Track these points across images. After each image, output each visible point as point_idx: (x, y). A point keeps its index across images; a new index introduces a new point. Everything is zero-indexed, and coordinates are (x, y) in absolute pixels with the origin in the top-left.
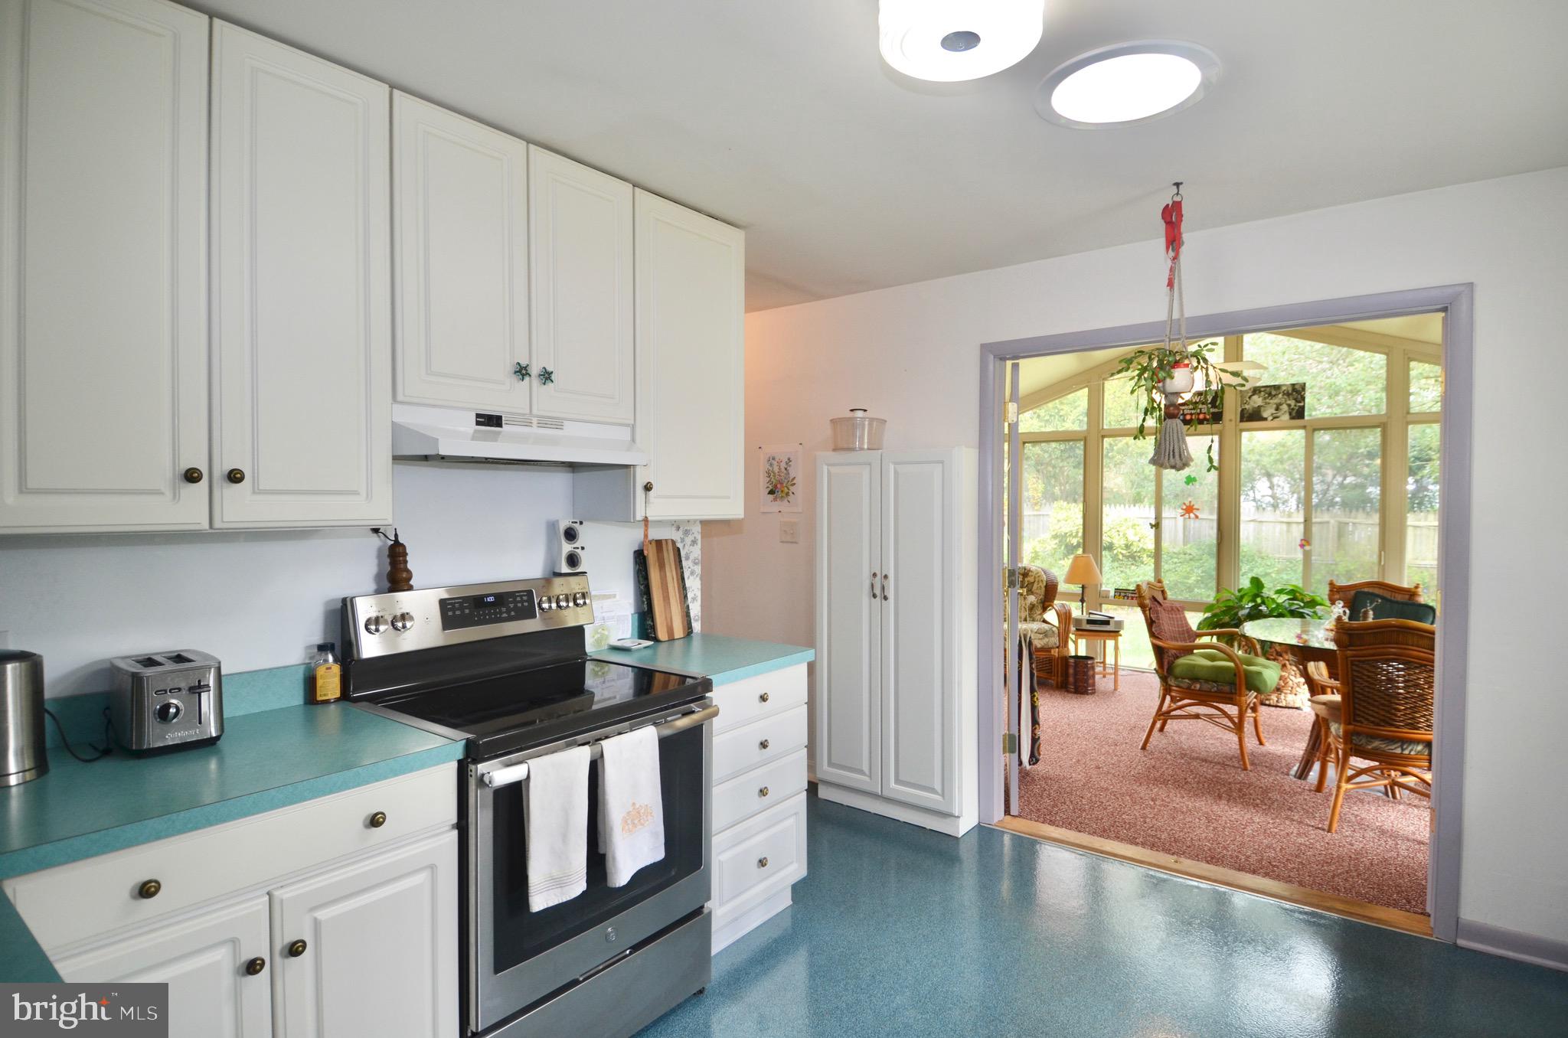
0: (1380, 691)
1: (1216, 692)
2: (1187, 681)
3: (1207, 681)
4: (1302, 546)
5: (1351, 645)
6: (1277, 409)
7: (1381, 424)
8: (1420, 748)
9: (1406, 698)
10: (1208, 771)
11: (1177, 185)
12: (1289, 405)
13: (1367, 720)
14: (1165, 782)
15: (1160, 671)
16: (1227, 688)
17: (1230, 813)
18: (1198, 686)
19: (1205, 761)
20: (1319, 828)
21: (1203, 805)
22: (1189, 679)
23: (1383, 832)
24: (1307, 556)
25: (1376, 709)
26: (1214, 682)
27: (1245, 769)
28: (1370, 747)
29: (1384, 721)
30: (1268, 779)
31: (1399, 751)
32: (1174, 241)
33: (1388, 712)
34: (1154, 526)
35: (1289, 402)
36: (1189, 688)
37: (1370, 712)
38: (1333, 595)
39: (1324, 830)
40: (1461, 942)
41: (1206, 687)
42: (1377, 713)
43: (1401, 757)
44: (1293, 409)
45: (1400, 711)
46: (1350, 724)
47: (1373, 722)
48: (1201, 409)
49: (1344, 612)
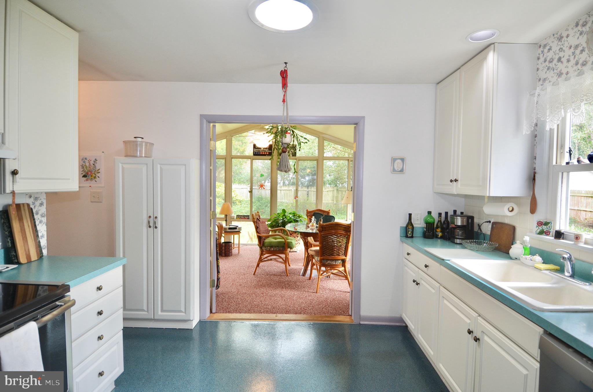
0: (330, 245)
1: (278, 250)
2: (269, 248)
3: (275, 247)
4: (295, 198)
5: (322, 231)
7: (317, 160)
8: (340, 261)
9: (337, 246)
10: (276, 279)
11: (286, 63)
12: (292, 152)
13: (326, 255)
14: (264, 286)
15: (260, 245)
16: (281, 249)
17: (288, 293)
18: (273, 249)
19: (275, 275)
20: (313, 292)
21: (278, 292)
22: (270, 247)
23: (330, 290)
24: (297, 201)
25: (329, 251)
26: (277, 247)
27: (287, 276)
28: (327, 263)
29: (331, 254)
30: (295, 278)
31: (334, 263)
32: (284, 85)
33: (332, 251)
34: (250, 192)
35: (292, 150)
36: (269, 250)
37: (327, 252)
38: (308, 214)
39: (315, 293)
40: (362, 323)
41: (275, 249)
42: (329, 252)
43: (335, 265)
44: (293, 153)
45: (335, 250)
46: (322, 257)
47: (328, 255)
48: (265, 150)
49: (315, 220)
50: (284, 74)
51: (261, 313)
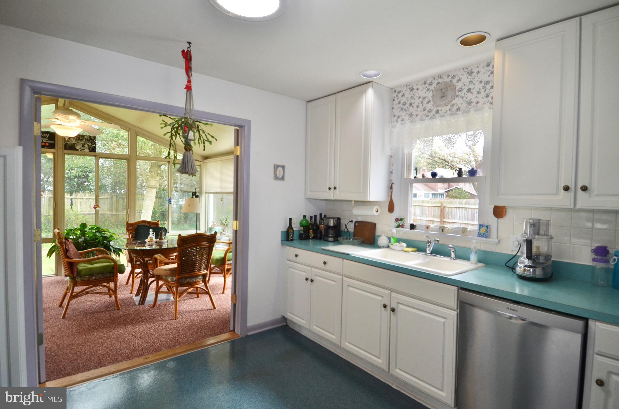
0: (191, 260)
1: (103, 278)
2: (87, 276)
3: (98, 274)
4: (95, 208)
5: (183, 245)
6: (83, 146)
7: (127, 158)
8: (201, 277)
9: (199, 261)
10: (106, 315)
11: (189, 43)
12: (88, 145)
13: (186, 272)
15: (71, 275)
16: (108, 275)
17: (139, 329)
18: (94, 278)
19: (97, 312)
20: (171, 320)
21: (121, 331)
22: (88, 275)
23: (189, 312)
24: (97, 212)
25: (189, 267)
26: (101, 274)
27: (119, 309)
28: (186, 282)
29: (191, 271)
31: (195, 280)
33: (193, 267)
35: (88, 144)
36: (89, 280)
37: (187, 269)
38: (129, 227)
39: (173, 319)
40: (249, 334)
41: (98, 277)
42: (189, 268)
43: (194, 282)
44: (90, 147)
45: (196, 265)
46: (180, 275)
47: (187, 272)
50: (187, 55)
51: (121, 361)
